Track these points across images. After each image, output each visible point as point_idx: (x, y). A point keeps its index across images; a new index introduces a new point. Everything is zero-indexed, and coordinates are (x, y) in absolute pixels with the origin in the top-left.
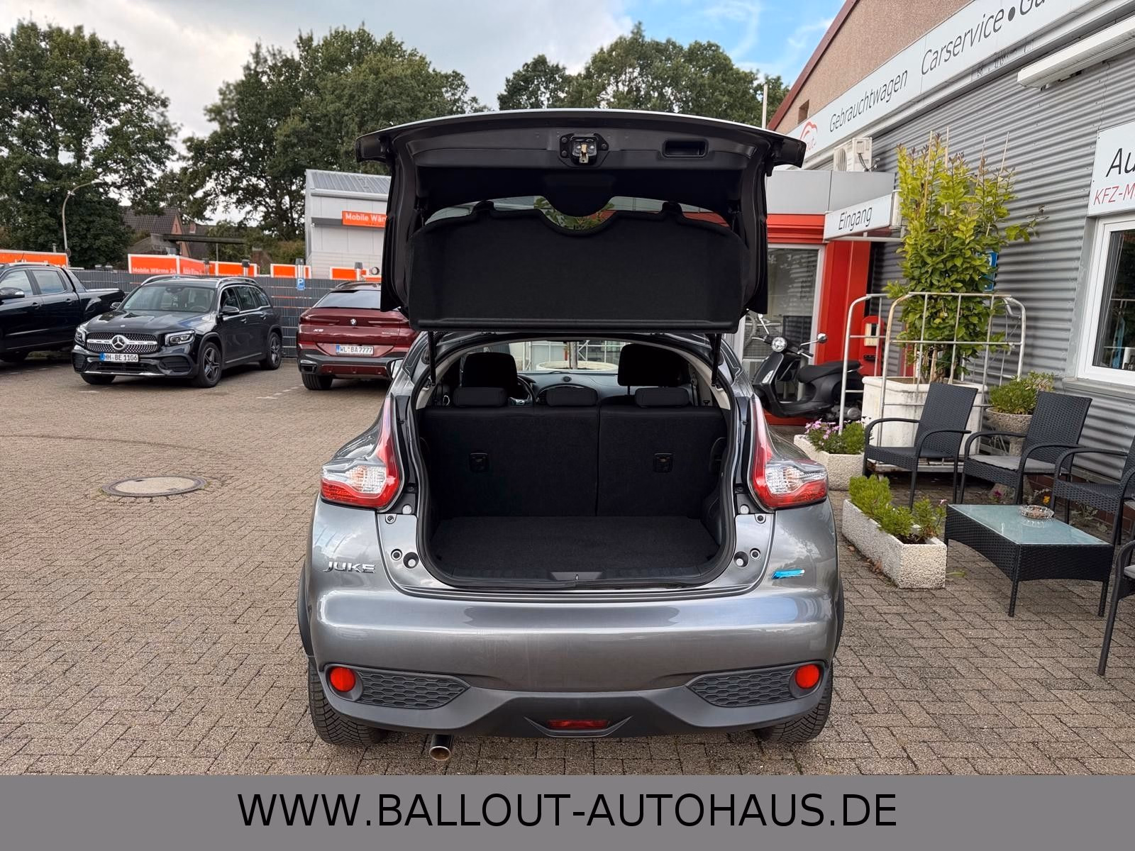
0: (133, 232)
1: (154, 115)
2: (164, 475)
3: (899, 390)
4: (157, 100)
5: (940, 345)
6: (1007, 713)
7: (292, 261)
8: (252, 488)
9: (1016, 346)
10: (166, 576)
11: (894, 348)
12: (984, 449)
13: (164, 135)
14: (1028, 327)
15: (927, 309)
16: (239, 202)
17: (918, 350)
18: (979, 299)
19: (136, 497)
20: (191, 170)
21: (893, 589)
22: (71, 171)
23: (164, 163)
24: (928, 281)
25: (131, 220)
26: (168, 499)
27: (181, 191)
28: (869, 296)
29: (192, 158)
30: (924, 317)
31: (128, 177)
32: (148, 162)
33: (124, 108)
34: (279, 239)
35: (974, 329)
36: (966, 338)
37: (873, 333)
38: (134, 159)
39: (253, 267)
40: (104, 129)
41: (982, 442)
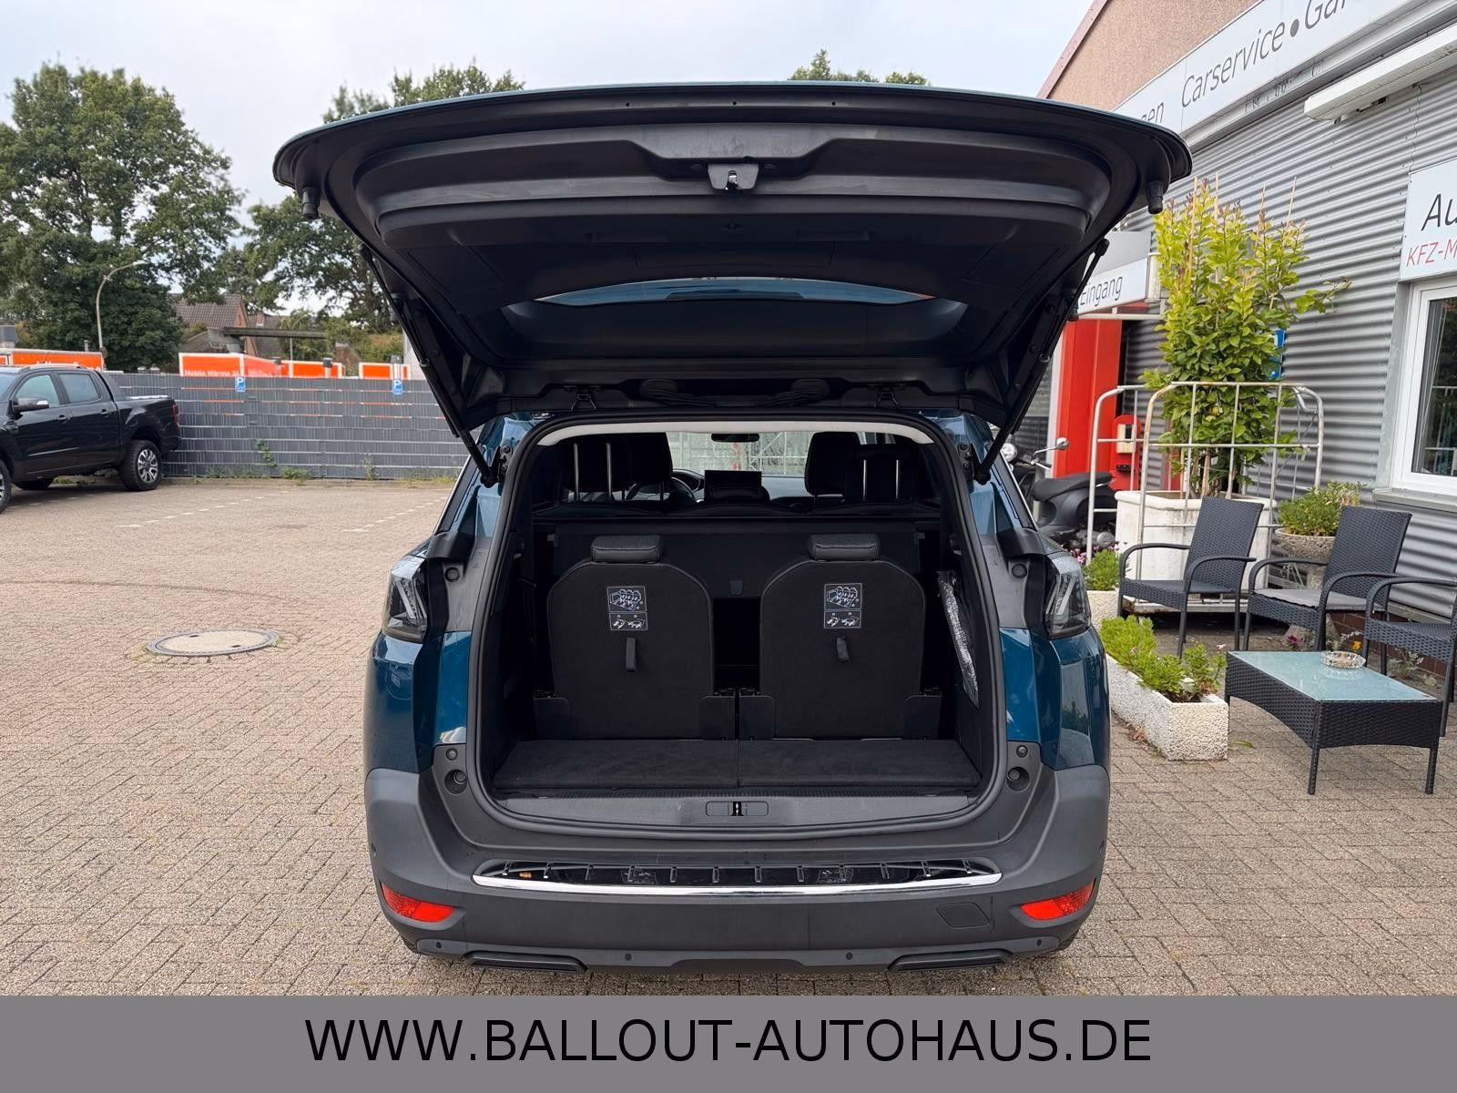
0: (186, 326)
1: (212, 179)
2: (225, 628)
3: (1163, 507)
4: (215, 160)
5: (1213, 449)
6: (1312, 919)
7: (387, 359)
8: (336, 644)
9: (1312, 449)
10: (228, 755)
11: (1155, 455)
12: (1275, 583)
13: (226, 204)
14: (1327, 425)
15: (1196, 403)
16: (320, 287)
17: (1186, 456)
18: (1262, 390)
19: (190, 657)
20: (258, 246)
21: (1161, 761)
22: (108, 251)
23: (224, 239)
24: (1197, 367)
25: (183, 309)
26: (230, 658)
27: (246, 273)
28: (1121, 389)
29: (261, 230)
30: (1192, 414)
31: (179, 257)
32: (204, 238)
33: (173, 171)
34: (370, 332)
35: (1259, 426)
36: (1248, 438)
37: (1128, 435)
38: (187, 234)
39: (336, 367)
40: (149, 197)
41: (1272, 572)
